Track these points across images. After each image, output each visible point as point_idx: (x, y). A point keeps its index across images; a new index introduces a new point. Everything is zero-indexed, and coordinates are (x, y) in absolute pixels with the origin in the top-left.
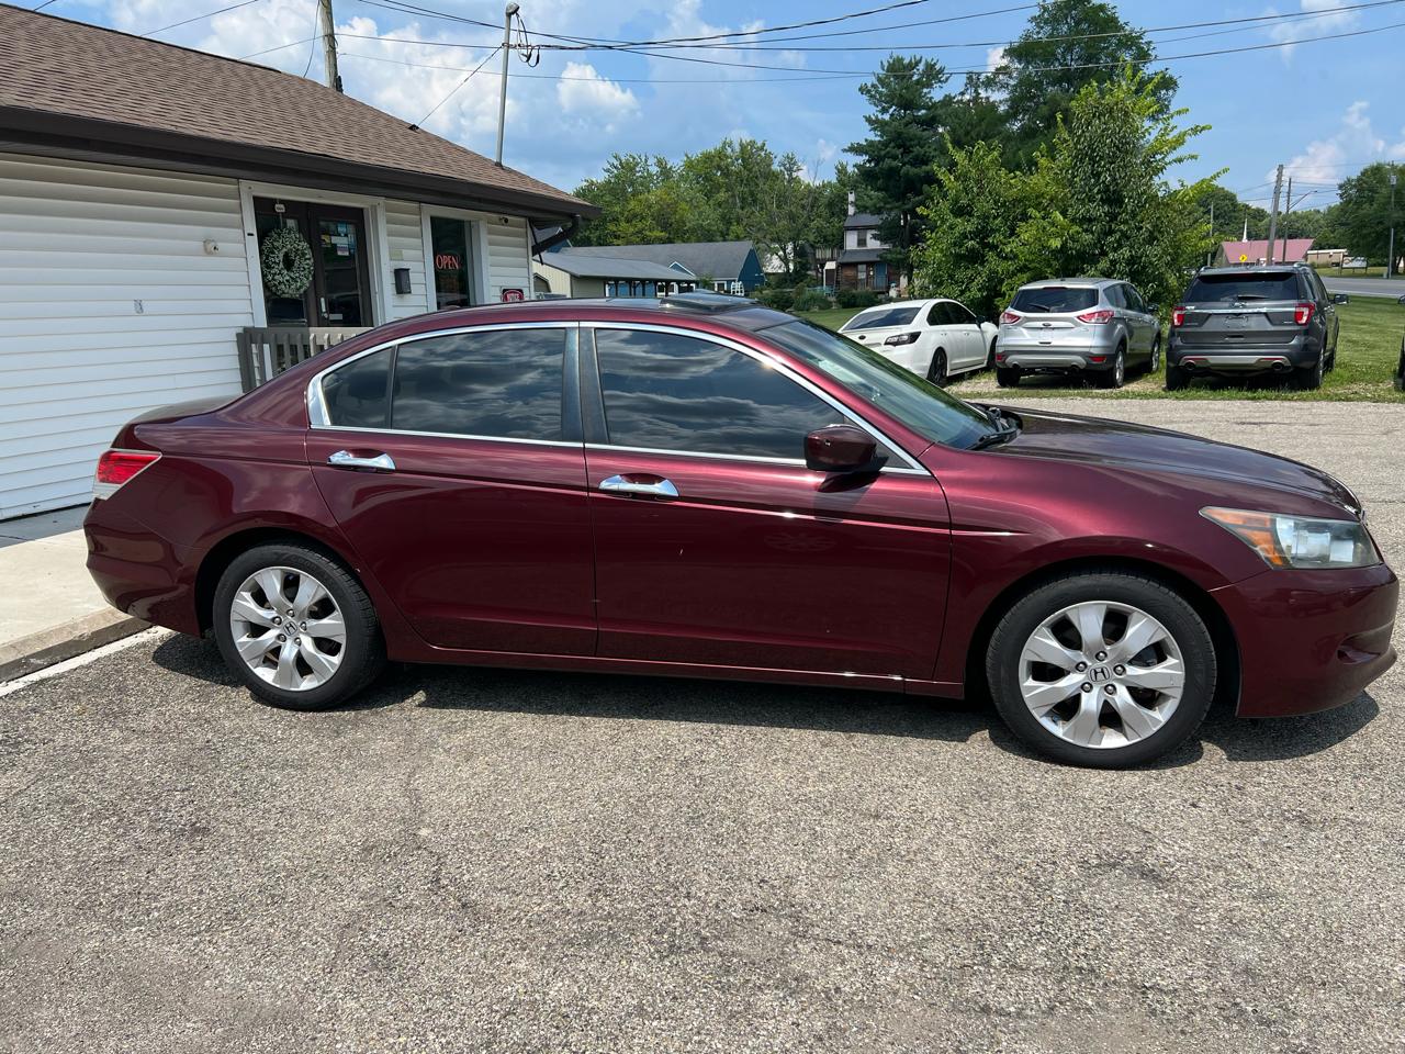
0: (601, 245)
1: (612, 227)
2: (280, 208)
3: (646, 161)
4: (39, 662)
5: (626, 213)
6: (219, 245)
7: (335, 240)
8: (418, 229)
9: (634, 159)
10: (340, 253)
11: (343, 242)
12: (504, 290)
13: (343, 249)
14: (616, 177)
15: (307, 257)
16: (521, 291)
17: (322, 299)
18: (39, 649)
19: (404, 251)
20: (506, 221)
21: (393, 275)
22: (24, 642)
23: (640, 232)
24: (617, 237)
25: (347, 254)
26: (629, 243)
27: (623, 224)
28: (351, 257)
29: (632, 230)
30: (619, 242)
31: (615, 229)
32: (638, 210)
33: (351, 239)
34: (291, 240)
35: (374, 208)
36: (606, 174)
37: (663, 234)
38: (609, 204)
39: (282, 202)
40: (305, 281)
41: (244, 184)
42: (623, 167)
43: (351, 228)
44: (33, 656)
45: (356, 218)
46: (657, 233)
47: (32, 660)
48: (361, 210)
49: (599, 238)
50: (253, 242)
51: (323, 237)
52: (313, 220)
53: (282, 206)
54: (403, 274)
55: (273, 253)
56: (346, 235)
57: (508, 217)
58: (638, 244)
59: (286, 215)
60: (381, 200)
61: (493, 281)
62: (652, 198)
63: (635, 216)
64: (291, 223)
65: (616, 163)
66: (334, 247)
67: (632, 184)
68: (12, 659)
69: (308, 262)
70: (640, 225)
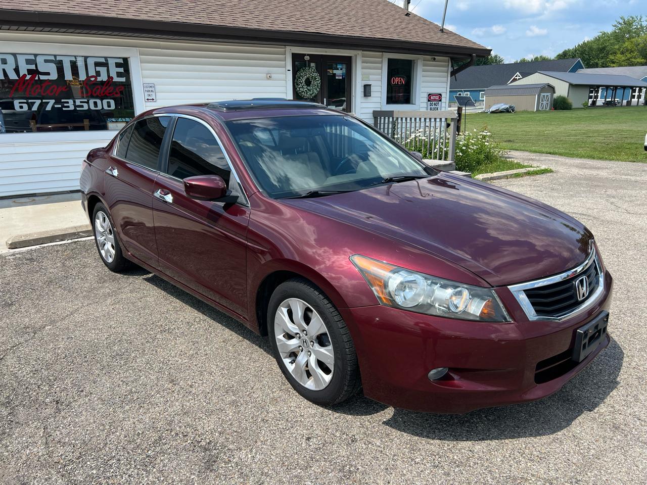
0: (604, 67)
1: (612, 57)
2: (307, 58)
3: (640, 19)
4: (83, 234)
5: (622, 49)
6: (273, 76)
7: (335, 72)
8: (380, 65)
9: (633, 18)
10: (337, 78)
11: (339, 73)
12: (429, 95)
13: (339, 76)
14: (620, 29)
15: (317, 80)
16: (441, 95)
17: (325, 99)
18: (84, 230)
19: (370, 76)
20: (434, 59)
21: (363, 87)
22: (80, 227)
23: (628, 59)
24: (614, 63)
25: (341, 78)
26: (620, 65)
27: (619, 55)
28: (343, 79)
29: (623, 58)
30: (614, 65)
31: (613, 58)
32: (629, 47)
33: (344, 70)
34: (311, 72)
35: (356, 56)
36: (614, 28)
37: (643, 60)
38: (612, 44)
39: (308, 55)
40: (315, 91)
41: (288, 48)
42: (625, 23)
43: (344, 66)
44: (81, 232)
45: (348, 62)
46: (639, 60)
47: (81, 234)
48: (351, 57)
49: (603, 63)
50: (290, 74)
51: (328, 70)
52: (324, 63)
53: (308, 57)
54: (368, 88)
55: (300, 78)
56: (341, 69)
57: (436, 57)
58: (625, 66)
59: (310, 61)
60: (360, 52)
61: (423, 90)
62: (640, 40)
63: (627, 50)
64: (313, 65)
65: (621, 21)
66: (334, 75)
67: (629, 32)
68: (72, 232)
69: (317, 82)
70: (629, 56)
